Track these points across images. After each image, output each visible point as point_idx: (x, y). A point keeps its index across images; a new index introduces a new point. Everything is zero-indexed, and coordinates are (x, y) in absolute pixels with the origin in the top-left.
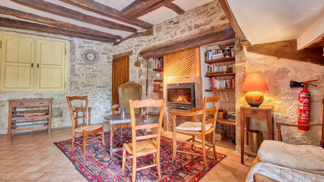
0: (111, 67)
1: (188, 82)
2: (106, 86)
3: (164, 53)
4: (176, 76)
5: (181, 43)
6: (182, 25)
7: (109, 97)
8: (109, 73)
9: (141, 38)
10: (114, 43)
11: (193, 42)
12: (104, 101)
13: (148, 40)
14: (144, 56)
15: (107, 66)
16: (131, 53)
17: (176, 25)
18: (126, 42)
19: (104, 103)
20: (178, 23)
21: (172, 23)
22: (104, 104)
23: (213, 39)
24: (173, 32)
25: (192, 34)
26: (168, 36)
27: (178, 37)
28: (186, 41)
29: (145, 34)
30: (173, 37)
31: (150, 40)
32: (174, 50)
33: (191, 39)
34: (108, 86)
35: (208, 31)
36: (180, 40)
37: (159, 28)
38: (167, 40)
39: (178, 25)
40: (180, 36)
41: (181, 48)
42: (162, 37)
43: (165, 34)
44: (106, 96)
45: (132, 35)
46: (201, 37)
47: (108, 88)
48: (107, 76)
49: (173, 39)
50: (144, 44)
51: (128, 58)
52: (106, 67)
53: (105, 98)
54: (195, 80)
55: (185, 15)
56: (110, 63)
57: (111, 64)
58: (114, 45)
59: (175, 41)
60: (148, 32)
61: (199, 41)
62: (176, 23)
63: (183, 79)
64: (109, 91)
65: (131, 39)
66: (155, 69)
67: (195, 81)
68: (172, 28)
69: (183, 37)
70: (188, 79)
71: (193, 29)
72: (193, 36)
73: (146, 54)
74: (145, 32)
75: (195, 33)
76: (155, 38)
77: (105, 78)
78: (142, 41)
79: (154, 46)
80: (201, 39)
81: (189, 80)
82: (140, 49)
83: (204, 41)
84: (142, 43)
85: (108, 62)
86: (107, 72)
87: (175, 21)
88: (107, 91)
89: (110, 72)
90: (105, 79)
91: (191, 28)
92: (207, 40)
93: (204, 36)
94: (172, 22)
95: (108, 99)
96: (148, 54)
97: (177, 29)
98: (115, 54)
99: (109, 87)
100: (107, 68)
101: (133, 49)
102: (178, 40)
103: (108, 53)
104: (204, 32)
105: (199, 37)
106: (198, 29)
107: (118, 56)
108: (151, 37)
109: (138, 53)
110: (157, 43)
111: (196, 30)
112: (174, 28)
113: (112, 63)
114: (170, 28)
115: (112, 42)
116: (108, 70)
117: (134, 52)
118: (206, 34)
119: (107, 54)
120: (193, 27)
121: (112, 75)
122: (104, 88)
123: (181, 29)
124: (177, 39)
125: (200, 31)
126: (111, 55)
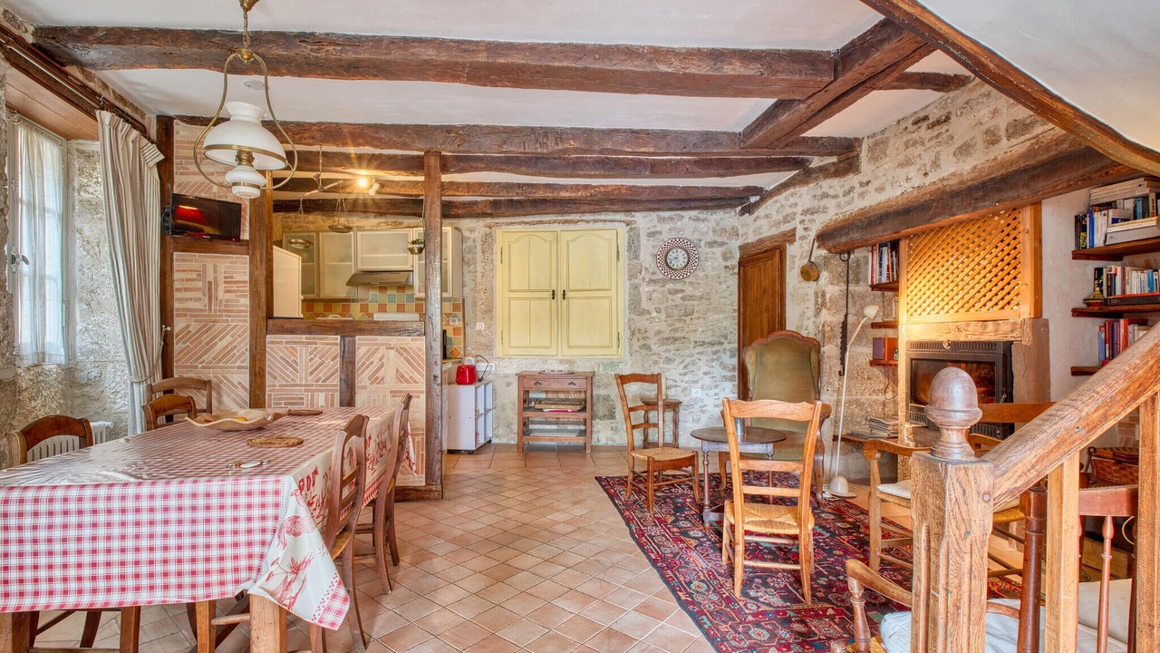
0: (733, 282)
1: (986, 338)
2: (722, 340)
3: (895, 233)
4: (941, 312)
5: (954, 194)
6: (961, 128)
7: (732, 374)
8: (728, 303)
9: (821, 187)
10: (742, 209)
11: (999, 190)
12: (717, 386)
13: (843, 189)
14: (830, 244)
15: (722, 279)
16: (790, 237)
17: (937, 130)
18: (776, 201)
19: (717, 391)
20: (945, 121)
21: (924, 125)
22: (716, 394)
23: (1081, 172)
24: (928, 158)
25: (999, 158)
26: (912, 171)
27: (945, 174)
28: (975, 186)
29: (833, 169)
30: (926, 174)
31: (852, 189)
32: (928, 221)
33: (994, 178)
34: (726, 342)
35: (1064, 141)
36: (951, 182)
37: (879, 146)
38: (907, 187)
39: (947, 131)
40: (952, 170)
41: (953, 215)
42: (890, 179)
43: (901, 165)
44: (720, 369)
45: (793, 178)
46: (1034, 168)
47: (726, 346)
48: (723, 312)
49: (928, 181)
50: (830, 204)
51: (782, 252)
52: (720, 283)
53: (718, 377)
54: (1012, 331)
55: (971, 91)
56: (731, 272)
57: (735, 274)
58: (743, 213)
59: (934, 188)
60: (841, 165)
61: (1024, 185)
62: (938, 122)
63: (968, 325)
64: (731, 357)
65: (792, 190)
66: (876, 285)
67: (1014, 334)
68: (923, 144)
69: (965, 173)
70: (985, 328)
71: (1004, 141)
72: (1003, 165)
73: (838, 240)
74: (834, 164)
75: (1009, 154)
76: (868, 183)
77: (716, 316)
78: (825, 196)
79: (862, 209)
80: (1034, 178)
81: (989, 329)
82: (819, 223)
83: (1044, 184)
84: (825, 202)
85: (726, 267)
86: (723, 300)
87: (935, 114)
88: (724, 356)
89: (731, 297)
90: (719, 320)
91: (994, 135)
92: (1057, 179)
93: (1047, 164)
94: (926, 118)
95: (725, 378)
96: (844, 239)
97: (941, 145)
98: (746, 242)
99: (729, 343)
100: (724, 286)
101: (796, 223)
102: (945, 183)
103: (725, 240)
104: (1048, 148)
105: (1025, 170)
106: (1022, 138)
107: (754, 247)
108: (852, 180)
109: (812, 234)
110: (872, 200)
111: (1014, 141)
112: (932, 143)
113: (736, 270)
114: (915, 143)
115: (734, 206)
116: (727, 293)
117: (800, 232)
118: (1052, 153)
119: (722, 244)
120: (1002, 133)
121: (737, 308)
122: (716, 348)
123: (958, 144)
124: (943, 179)
125: (1028, 144)
126: (735, 245)
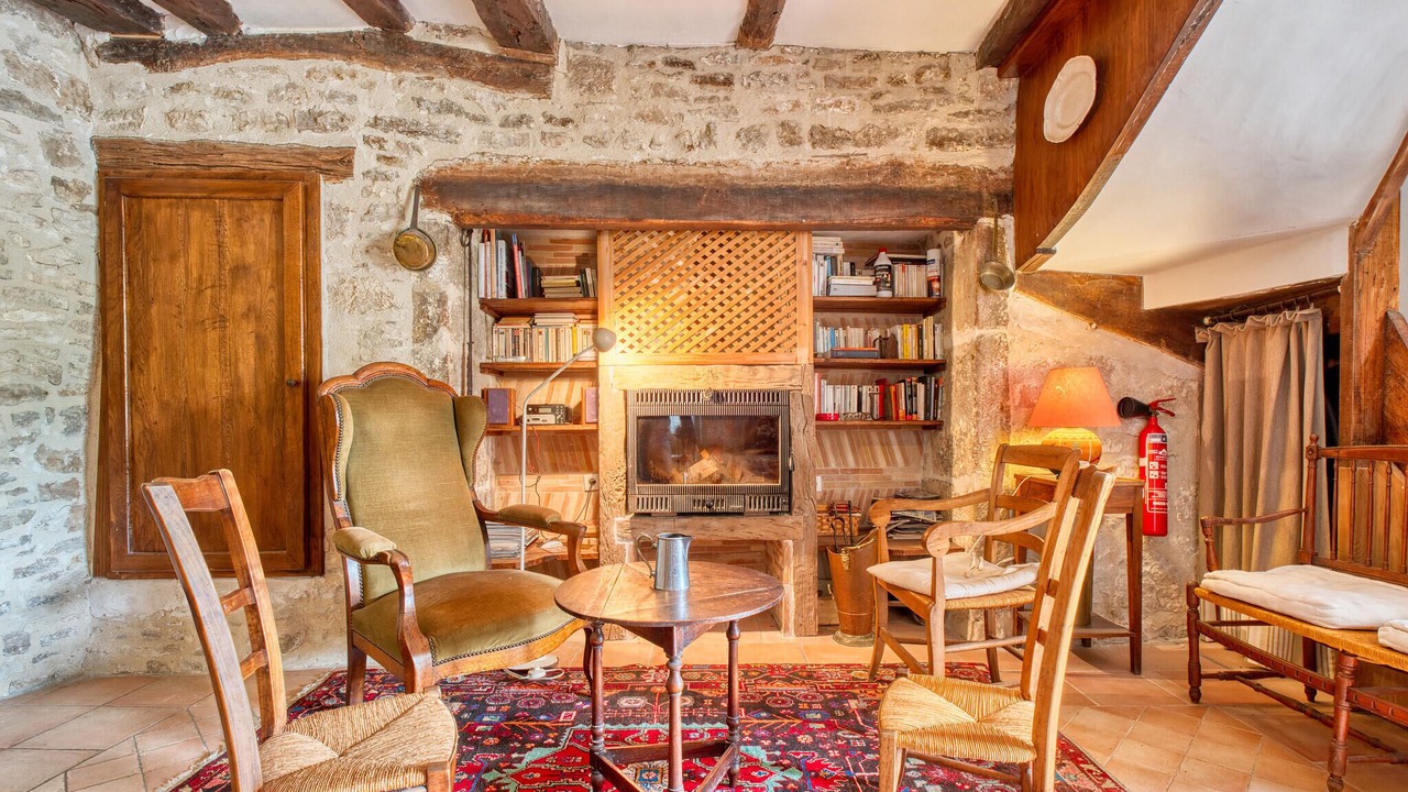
0: (84, 231)
1: (756, 386)
2: (44, 384)
3: (632, 220)
4: (679, 351)
5: (737, 190)
6: (749, 104)
7: (66, 477)
8: (65, 282)
9: (442, 89)
10: (114, 45)
11: (804, 204)
12: (25, 517)
13: (503, 113)
14: (466, 206)
15: (44, 212)
16: (340, 163)
17: (709, 91)
18: (274, 70)
19: (28, 528)
20: (724, 84)
21: (688, 73)
22: (25, 539)
23: (897, 212)
24: (694, 125)
25: (803, 164)
26: (663, 134)
27: (723, 158)
28: (770, 189)
29: (477, 66)
30: (691, 147)
31: (522, 120)
32: (698, 215)
33: (795, 188)
34: (54, 390)
35: (878, 173)
36: (732, 172)
37: (593, 72)
38: (656, 154)
39: (726, 98)
40: (734, 155)
41: (741, 219)
42: (619, 131)
43: (641, 116)
44: (37, 468)
45: (346, 38)
46: (847, 191)
47: (54, 400)
48: (49, 304)
49: (692, 157)
50: (470, 135)
51: (311, 193)
52: (41, 222)
53: (33, 491)
54: (790, 379)
55: (764, 61)
56: (73, 199)
57: (86, 208)
58: (120, 52)
59: (703, 171)
60: (503, 66)
61: (835, 207)
62: (711, 80)
63: (727, 370)
64: (69, 431)
65: (338, 63)
67: (793, 382)
68: (686, 101)
69: (754, 167)
70: (755, 374)
71: (807, 146)
72: (808, 175)
73: (488, 203)
74: (481, 56)
75: (815, 164)
76: (565, 122)
77: (30, 316)
78: (448, 108)
79: (552, 163)
80: (847, 202)
81: (759, 376)
82: (427, 158)
83: (859, 212)
84: (449, 120)
85: (56, 182)
86: (52, 272)
87: (706, 67)
88: (46, 429)
89: (75, 269)
90: (37, 328)
91: (794, 133)
92: (872, 211)
93: (859, 191)
94: (688, 65)
95: (50, 491)
96: (505, 205)
97: (717, 115)
98: (130, 134)
99: (63, 393)
100: (53, 234)
101: (354, 136)
102: (722, 170)
103: (49, 102)
104: (860, 173)
105: (836, 190)
106: (830, 152)
107: (170, 155)
108: (521, 102)
109: (408, 175)
110: (573, 152)
111: (820, 151)
112: (703, 106)
113: (91, 200)
114: (672, 94)
115: (98, 24)
116: (62, 256)
117: (365, 159)
118: (866, 182)
119: (40, 112)
120: (805, 134)
121: (93, 301)
122: (27, 405)
123: (745, 124)
124: (718, 164)
125: (838, 161)
126: (82, 130)
